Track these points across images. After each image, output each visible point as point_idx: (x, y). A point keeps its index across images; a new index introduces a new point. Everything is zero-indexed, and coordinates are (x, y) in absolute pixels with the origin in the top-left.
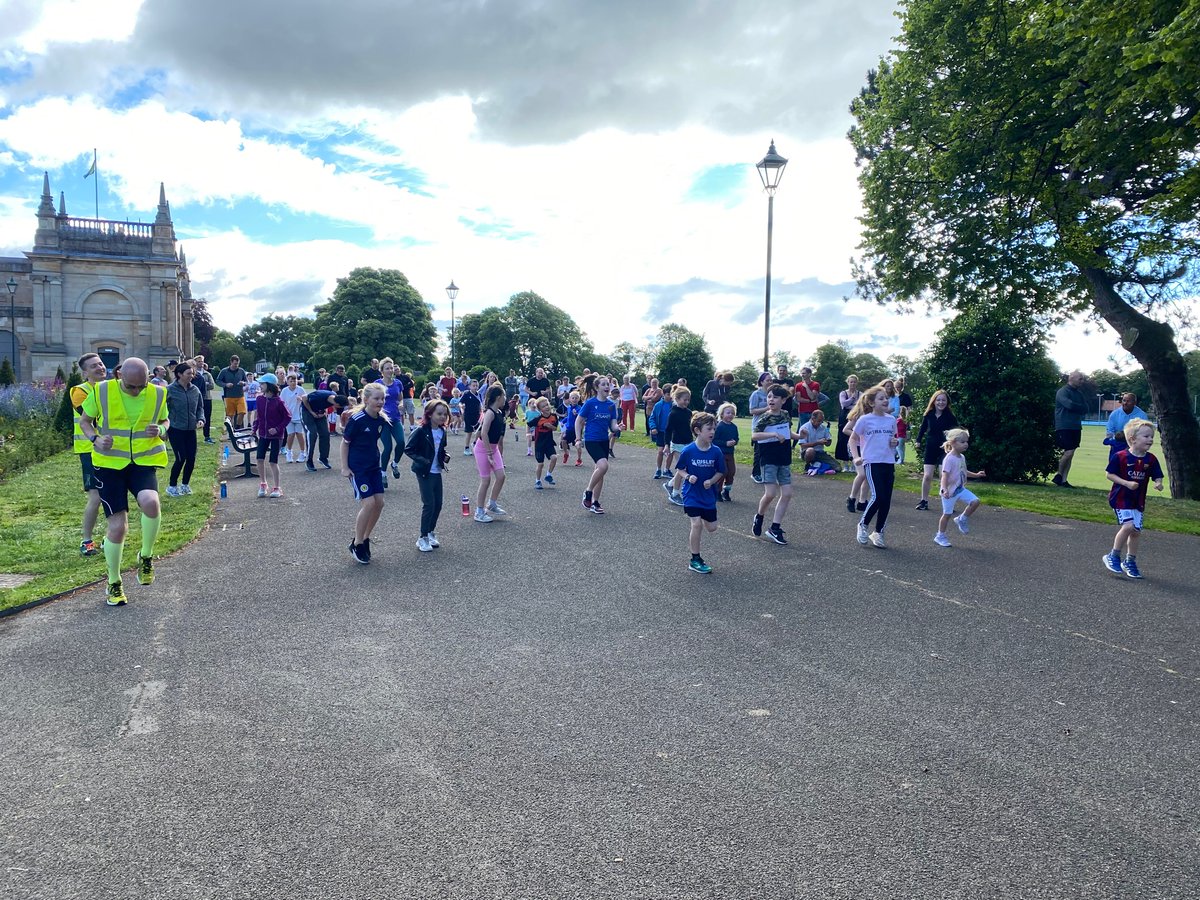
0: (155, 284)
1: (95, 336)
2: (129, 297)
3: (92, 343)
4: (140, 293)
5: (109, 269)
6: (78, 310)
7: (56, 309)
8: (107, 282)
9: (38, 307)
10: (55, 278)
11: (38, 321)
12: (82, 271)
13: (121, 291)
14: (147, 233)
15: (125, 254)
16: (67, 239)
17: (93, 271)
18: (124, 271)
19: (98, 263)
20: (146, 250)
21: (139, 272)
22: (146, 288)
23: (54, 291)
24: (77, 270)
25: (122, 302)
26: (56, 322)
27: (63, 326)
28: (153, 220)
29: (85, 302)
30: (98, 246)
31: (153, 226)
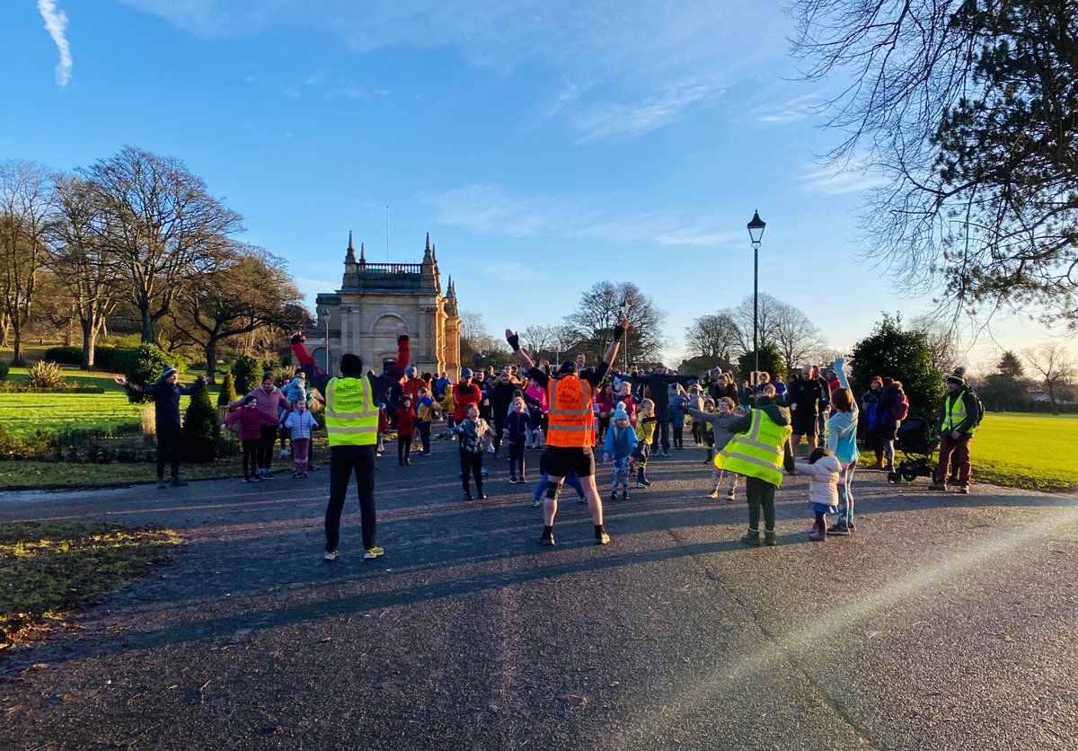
0: (422, 310)
1: (381, 350)
2: (404, 320)
3: (379, 355)
4: (411, 317)
5: (391, 300)
6: (371, 331)
7: (356, 331)
8: (390, 310)
9: (344, 330)
10: (355, 308)
11: (344, 339)
12: (373, 302)
13: (399, 316)
14: (417, 270)
15: (402, 288)
16: (364, 279)
17: (380, 302)
18: (401, 300)
19: (383, 296)
20: (416, 284)
21: (411, 301)
22: (416, 313)
23: (355, 319)
24: (370, 302)
25: (400, 324)
26: (356, 341)
27: (361, 342)
28: (421, 262)
29: (376, 325)
30: (384, 283)
31: (421, 265)
